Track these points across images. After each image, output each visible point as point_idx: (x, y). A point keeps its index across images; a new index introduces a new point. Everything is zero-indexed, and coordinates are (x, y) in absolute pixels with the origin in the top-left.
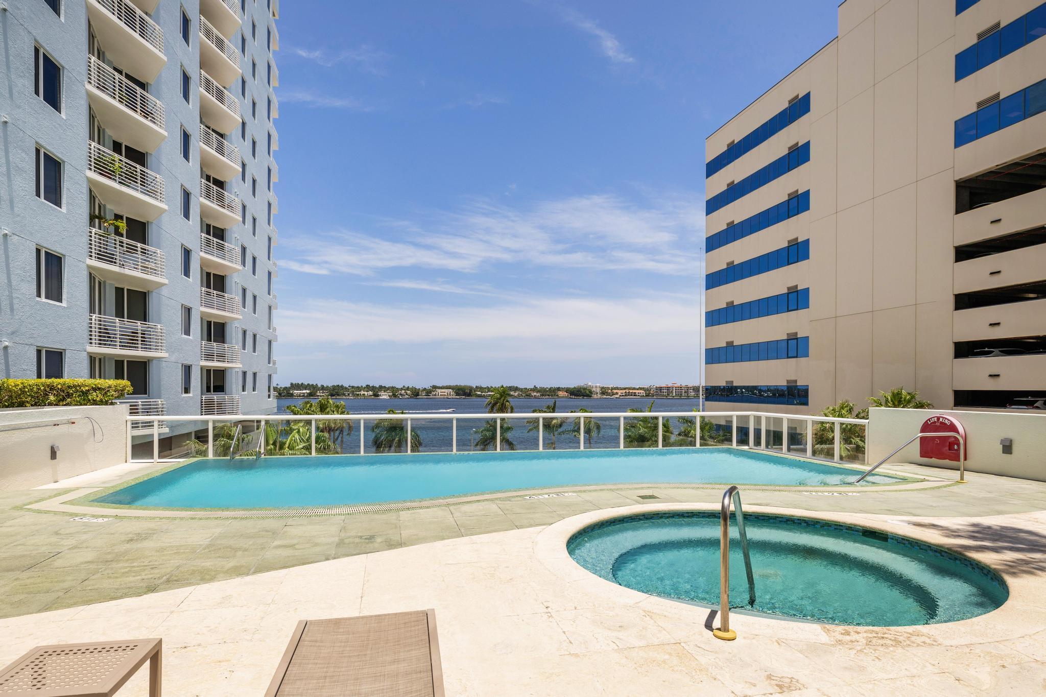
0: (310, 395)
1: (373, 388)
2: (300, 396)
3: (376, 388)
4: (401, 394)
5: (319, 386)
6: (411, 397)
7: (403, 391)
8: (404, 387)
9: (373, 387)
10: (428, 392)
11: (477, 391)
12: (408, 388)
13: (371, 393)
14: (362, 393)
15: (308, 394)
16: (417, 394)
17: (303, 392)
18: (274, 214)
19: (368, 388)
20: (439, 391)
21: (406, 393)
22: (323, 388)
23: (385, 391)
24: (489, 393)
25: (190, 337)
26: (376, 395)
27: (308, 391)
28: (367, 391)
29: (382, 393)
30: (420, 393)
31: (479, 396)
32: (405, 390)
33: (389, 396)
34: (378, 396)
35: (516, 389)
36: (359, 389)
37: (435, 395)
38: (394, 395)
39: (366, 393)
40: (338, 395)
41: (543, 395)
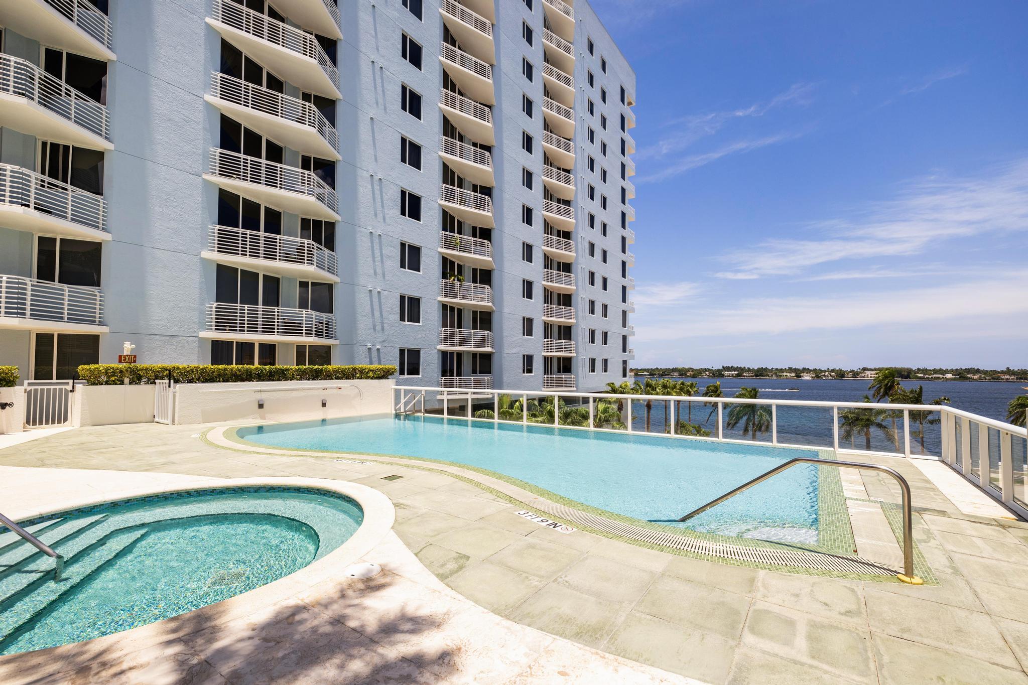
0: (738, 375)
1: (796, 371)
2: (729, 376)
3: (798, 369)
4: (824, 376)
5: (746, 368)
6: (835, 379)
7: (827, 373)
8: (828, 369)
9: (795, 369)
10: (855, 374)
11: (918, 373)
12: (833, 371)
13: (793, 374)
14: (785, 374)
15: (736, 374)
16: (843, 376)
17: (732, 373)
18: (629, 245)
19: (791, 370)
20: (869, 373)
21: (830, 374)
22: (749, 370)
23: (807, 373)
24: (934, 376)
25: (533, 337)
26: (798, 376)
27: (736, 373)
28: (790, 373)
29: (805, 374)
30: (846, 375)
31: (921, 378)
32: (829, 372)
33: (812, 377)
34: (800, 377)
35: (978, 371)
36: (782, 370)
37: (864, 377)
38: (817, 377)
39: (788, 375)
40: (762, 376)
41: (1020, 379)
